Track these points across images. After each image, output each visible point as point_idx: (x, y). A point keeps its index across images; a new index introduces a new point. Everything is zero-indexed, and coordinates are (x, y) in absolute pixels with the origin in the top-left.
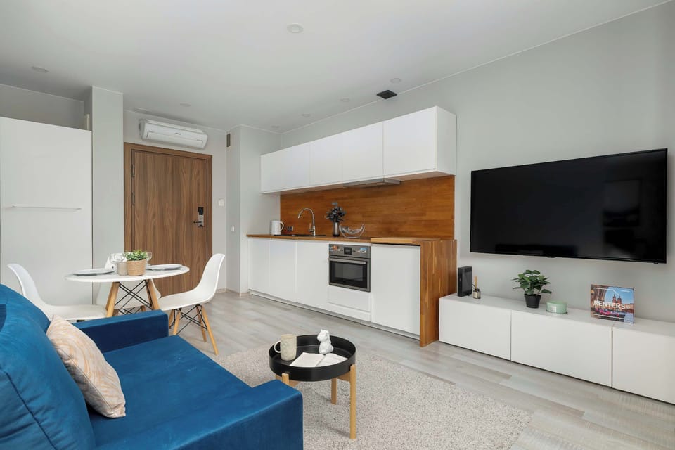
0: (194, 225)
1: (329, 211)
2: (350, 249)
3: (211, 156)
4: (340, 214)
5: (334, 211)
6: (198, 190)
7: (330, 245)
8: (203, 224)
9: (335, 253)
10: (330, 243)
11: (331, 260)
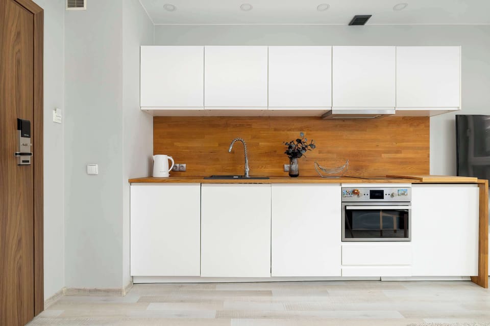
2: (381, 191)
3: (42, 10)
6: (18, 77)
9: (355, 198)
10: (343, 185)
11: (348, 208)
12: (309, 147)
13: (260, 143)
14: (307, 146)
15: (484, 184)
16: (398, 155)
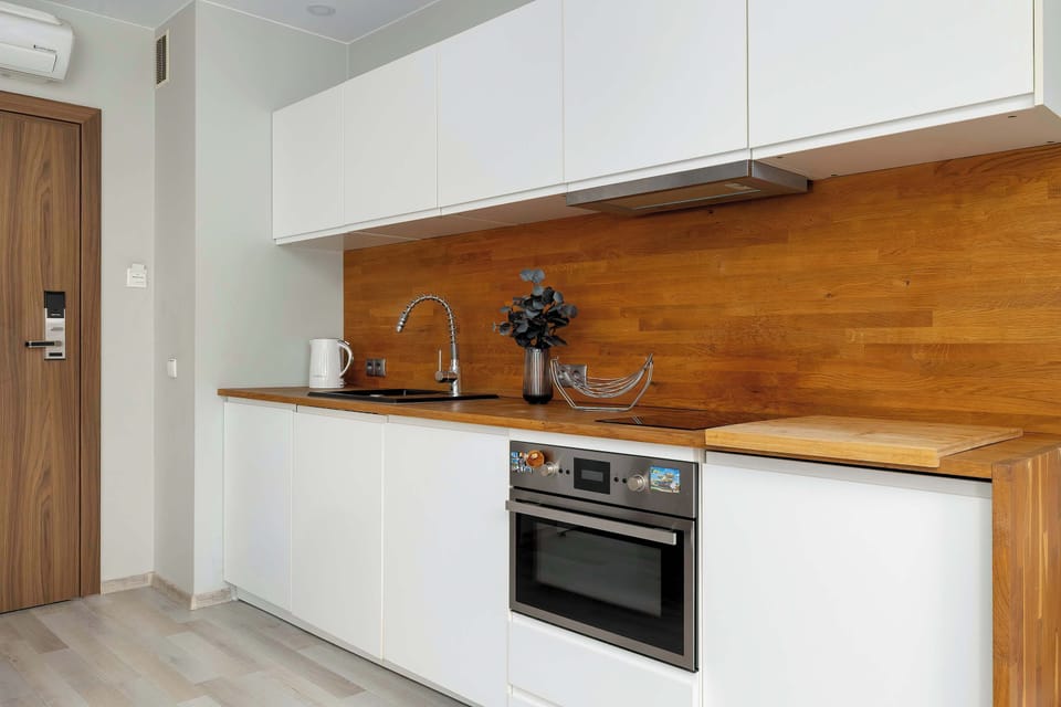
0: (29, 354)
1: (511, 305)
2: (603, 467)
3: (99, 112)
4: (556, 317)
5: (528, 303)
6: (46, 232)
7: (516, 447)
8: (62, 350)
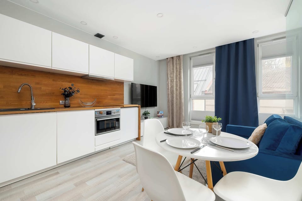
9: (101, 115)
10: (96, 110)
11: (98, 120)
12: (76, 92)
13: (42, 88)
14: (75, 91)
15: (139, 107)
16: (114, 97)
